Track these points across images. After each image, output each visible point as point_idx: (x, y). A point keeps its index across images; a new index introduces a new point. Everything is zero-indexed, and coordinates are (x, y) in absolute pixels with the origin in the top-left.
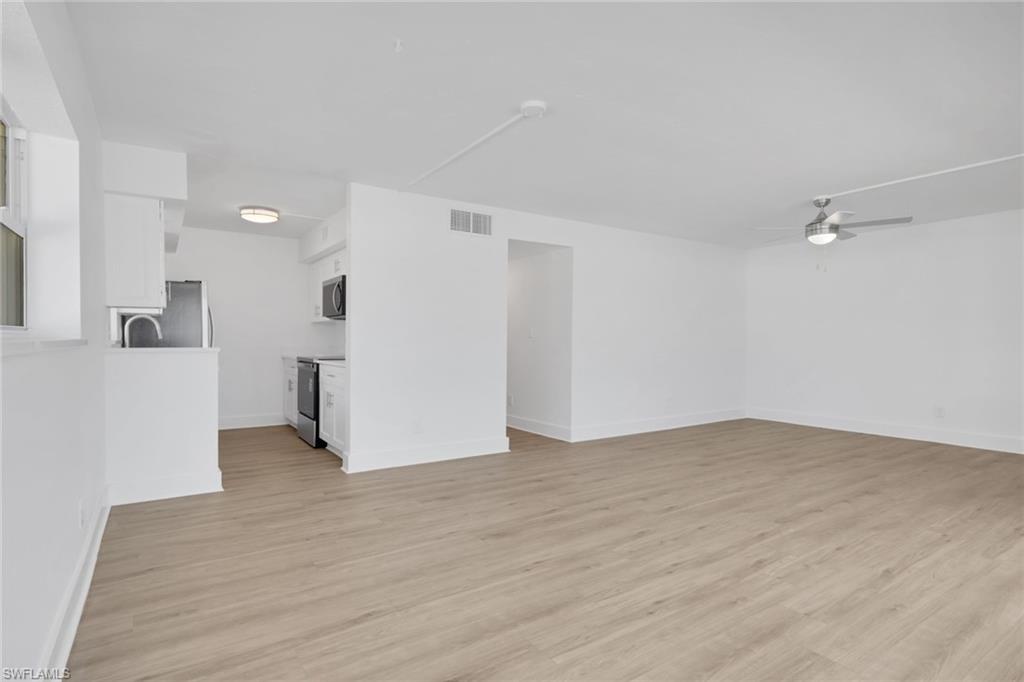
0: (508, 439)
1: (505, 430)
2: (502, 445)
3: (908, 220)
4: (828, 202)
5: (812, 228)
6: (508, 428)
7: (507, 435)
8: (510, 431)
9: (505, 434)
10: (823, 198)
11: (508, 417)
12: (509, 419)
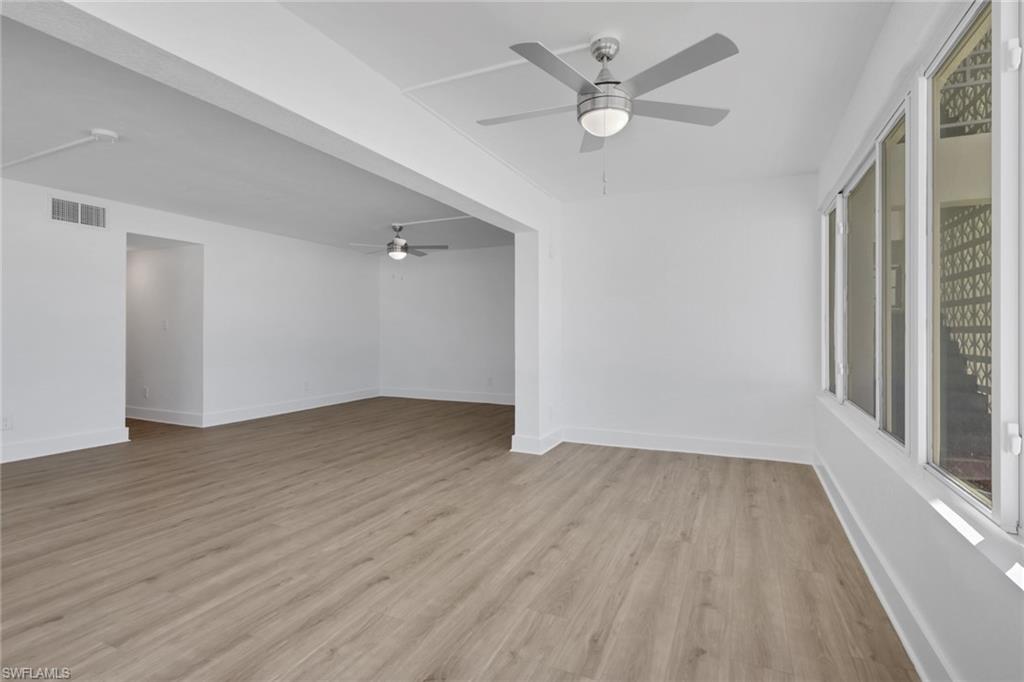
0: (128, 429)
1: (124, 421)
2: (122, 435)
3: (446, 247)
4: (401, 228)
5: (391, 246)
6: (127, 419)
7: (127, 426)
8: (129, 422)
9: (124, 424)
10: (398, 225)
11: (127, 409)
12: (128, 411)
